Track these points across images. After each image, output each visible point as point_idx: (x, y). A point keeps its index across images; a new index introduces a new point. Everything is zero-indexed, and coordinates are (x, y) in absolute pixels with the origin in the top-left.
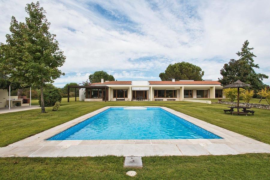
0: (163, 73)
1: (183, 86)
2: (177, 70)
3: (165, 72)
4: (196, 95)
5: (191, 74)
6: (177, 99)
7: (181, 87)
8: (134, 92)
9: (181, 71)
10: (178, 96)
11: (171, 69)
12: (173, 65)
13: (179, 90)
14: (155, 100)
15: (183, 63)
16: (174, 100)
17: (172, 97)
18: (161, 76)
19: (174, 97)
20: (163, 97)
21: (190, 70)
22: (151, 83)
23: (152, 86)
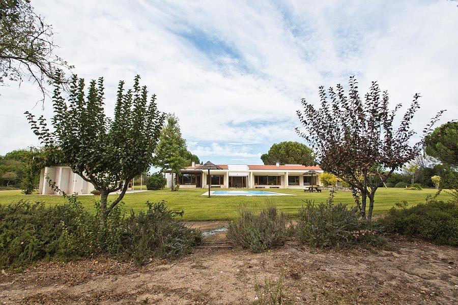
0: (266, 154)
1: (287, 171)
2: (283, 152)
3: (268, 153)
4: (303, 182)
5: (299, 157)
6: (281, 187)
7: (285, 173)
8: (230, 178)
9: (287, 152)
10: (282, 183)
11: (276, 149)
12: (278, 145)
13: (284, 176)
14: (256, 187)
15: (290, 143)
16: (278, 188)
17: (276, 184)
18: (264, 158)
19: (278, 184)
20: (265, 184)
21: (298, 151)
22: (251, 167)
23: (252, 171)
